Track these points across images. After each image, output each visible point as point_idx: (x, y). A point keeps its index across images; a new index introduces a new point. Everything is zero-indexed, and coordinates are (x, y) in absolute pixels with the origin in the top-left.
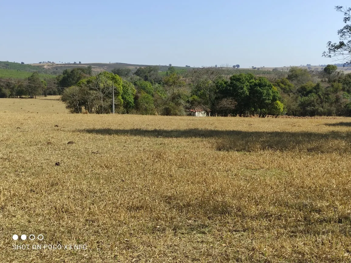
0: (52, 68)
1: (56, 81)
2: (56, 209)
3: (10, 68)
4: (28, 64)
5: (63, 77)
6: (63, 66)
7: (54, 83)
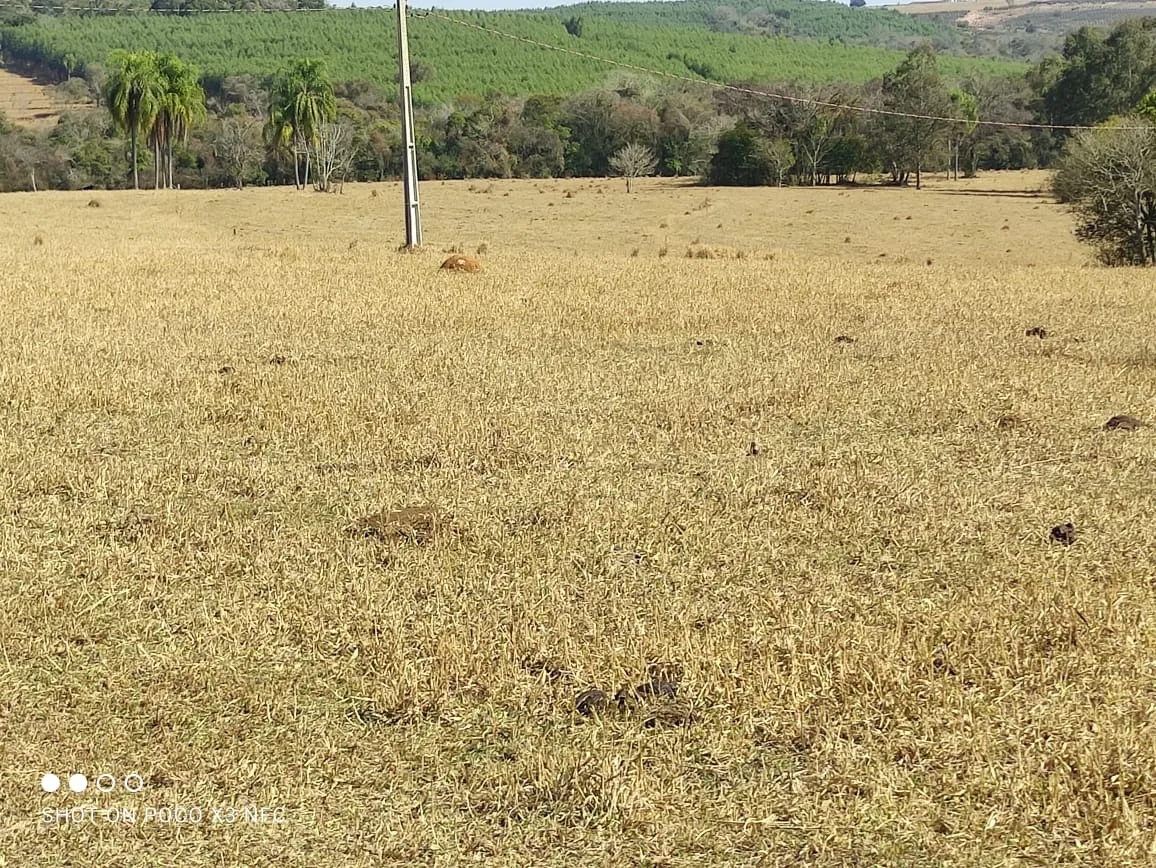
0: (1007, 24)
1: (1027, 94)
2: (1075, 773)
3: (797, 33)
4: (884, 8)
5: (1065, 72)
7: (1017, 104)
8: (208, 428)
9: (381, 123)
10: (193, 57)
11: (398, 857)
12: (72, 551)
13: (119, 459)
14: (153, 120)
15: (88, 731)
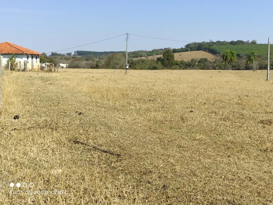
8: (236, 105)
9: (264, 61)
10: (235, 51)
11: (266, 172)
12: (216, 121)
13: (223, 109)
14: (229, 60)
15: (218, 148)
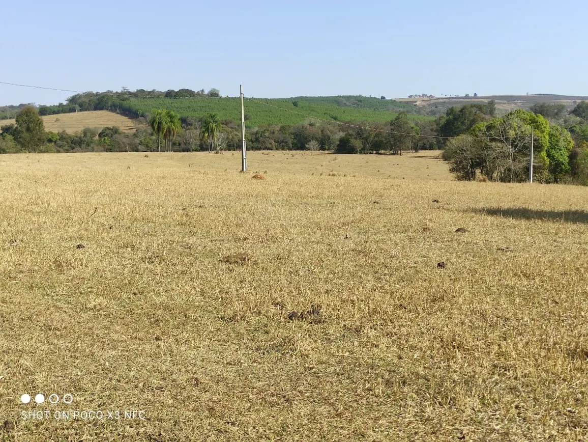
0: (429, 105)
1: (435, 127)
2: (442, 341)
3: (364, 107)
4: (391, 100)
5: (447, 120)
6: (447, 100)
7: (432, 130)
8: (178, 228)
9: (235, 133)
10: (178, 111)
11: (231, 364)
12: (134, 265)
13: (150, 237)
14: (165, 131)
15: (136, 323)
